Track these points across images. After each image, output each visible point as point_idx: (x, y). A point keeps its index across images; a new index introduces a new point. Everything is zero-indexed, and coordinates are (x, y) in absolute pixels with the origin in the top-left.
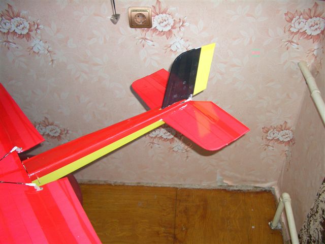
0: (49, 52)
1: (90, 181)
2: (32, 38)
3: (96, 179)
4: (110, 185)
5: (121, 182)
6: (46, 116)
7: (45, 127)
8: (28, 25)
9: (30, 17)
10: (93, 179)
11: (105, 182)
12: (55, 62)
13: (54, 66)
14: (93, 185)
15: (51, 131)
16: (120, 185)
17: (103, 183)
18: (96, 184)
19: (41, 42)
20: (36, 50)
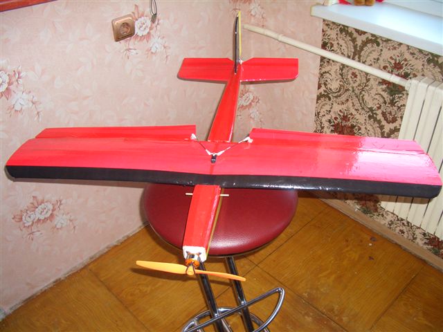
0: (33, 103)
1: (91, 258)
2: (13, 93)
3: (96, 251)
4: (116, 246)
5: (123, 238)
6: (34, 195)
7: (34, 211)
8: (8, 77)
9: (9, 67)
10: (92, 254)
11: (107, 248)
12: (41, 114)
13: (40, 119)
14: (98, 258)
15: (41, 214)
16: (125, 241)
17: (107, 250)
18: (101, 256)
19: (24, 94)
20: (18, 107)
